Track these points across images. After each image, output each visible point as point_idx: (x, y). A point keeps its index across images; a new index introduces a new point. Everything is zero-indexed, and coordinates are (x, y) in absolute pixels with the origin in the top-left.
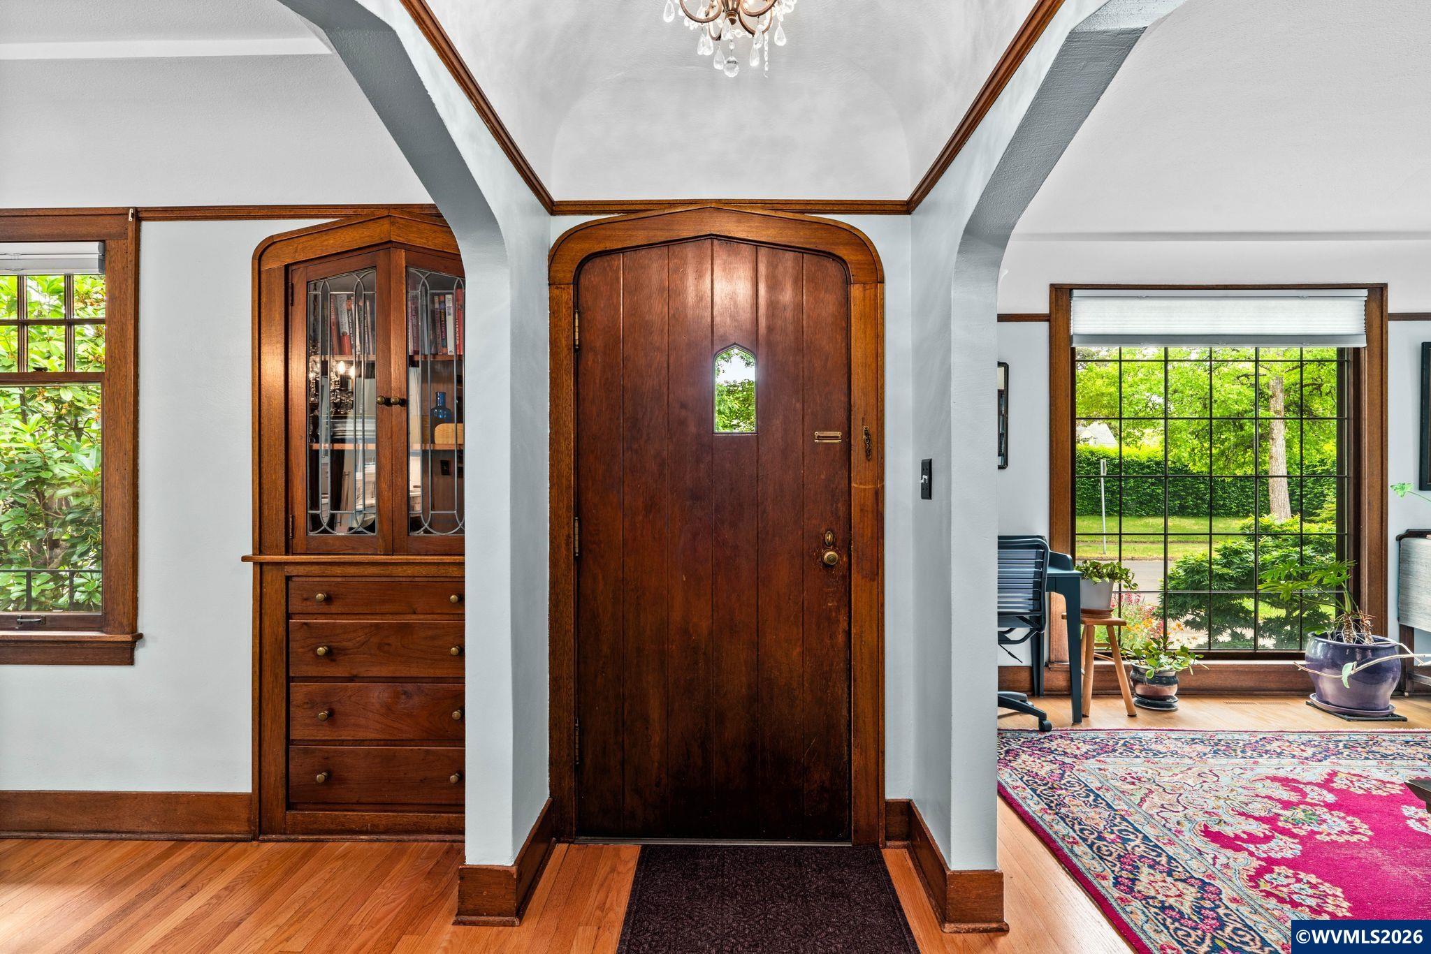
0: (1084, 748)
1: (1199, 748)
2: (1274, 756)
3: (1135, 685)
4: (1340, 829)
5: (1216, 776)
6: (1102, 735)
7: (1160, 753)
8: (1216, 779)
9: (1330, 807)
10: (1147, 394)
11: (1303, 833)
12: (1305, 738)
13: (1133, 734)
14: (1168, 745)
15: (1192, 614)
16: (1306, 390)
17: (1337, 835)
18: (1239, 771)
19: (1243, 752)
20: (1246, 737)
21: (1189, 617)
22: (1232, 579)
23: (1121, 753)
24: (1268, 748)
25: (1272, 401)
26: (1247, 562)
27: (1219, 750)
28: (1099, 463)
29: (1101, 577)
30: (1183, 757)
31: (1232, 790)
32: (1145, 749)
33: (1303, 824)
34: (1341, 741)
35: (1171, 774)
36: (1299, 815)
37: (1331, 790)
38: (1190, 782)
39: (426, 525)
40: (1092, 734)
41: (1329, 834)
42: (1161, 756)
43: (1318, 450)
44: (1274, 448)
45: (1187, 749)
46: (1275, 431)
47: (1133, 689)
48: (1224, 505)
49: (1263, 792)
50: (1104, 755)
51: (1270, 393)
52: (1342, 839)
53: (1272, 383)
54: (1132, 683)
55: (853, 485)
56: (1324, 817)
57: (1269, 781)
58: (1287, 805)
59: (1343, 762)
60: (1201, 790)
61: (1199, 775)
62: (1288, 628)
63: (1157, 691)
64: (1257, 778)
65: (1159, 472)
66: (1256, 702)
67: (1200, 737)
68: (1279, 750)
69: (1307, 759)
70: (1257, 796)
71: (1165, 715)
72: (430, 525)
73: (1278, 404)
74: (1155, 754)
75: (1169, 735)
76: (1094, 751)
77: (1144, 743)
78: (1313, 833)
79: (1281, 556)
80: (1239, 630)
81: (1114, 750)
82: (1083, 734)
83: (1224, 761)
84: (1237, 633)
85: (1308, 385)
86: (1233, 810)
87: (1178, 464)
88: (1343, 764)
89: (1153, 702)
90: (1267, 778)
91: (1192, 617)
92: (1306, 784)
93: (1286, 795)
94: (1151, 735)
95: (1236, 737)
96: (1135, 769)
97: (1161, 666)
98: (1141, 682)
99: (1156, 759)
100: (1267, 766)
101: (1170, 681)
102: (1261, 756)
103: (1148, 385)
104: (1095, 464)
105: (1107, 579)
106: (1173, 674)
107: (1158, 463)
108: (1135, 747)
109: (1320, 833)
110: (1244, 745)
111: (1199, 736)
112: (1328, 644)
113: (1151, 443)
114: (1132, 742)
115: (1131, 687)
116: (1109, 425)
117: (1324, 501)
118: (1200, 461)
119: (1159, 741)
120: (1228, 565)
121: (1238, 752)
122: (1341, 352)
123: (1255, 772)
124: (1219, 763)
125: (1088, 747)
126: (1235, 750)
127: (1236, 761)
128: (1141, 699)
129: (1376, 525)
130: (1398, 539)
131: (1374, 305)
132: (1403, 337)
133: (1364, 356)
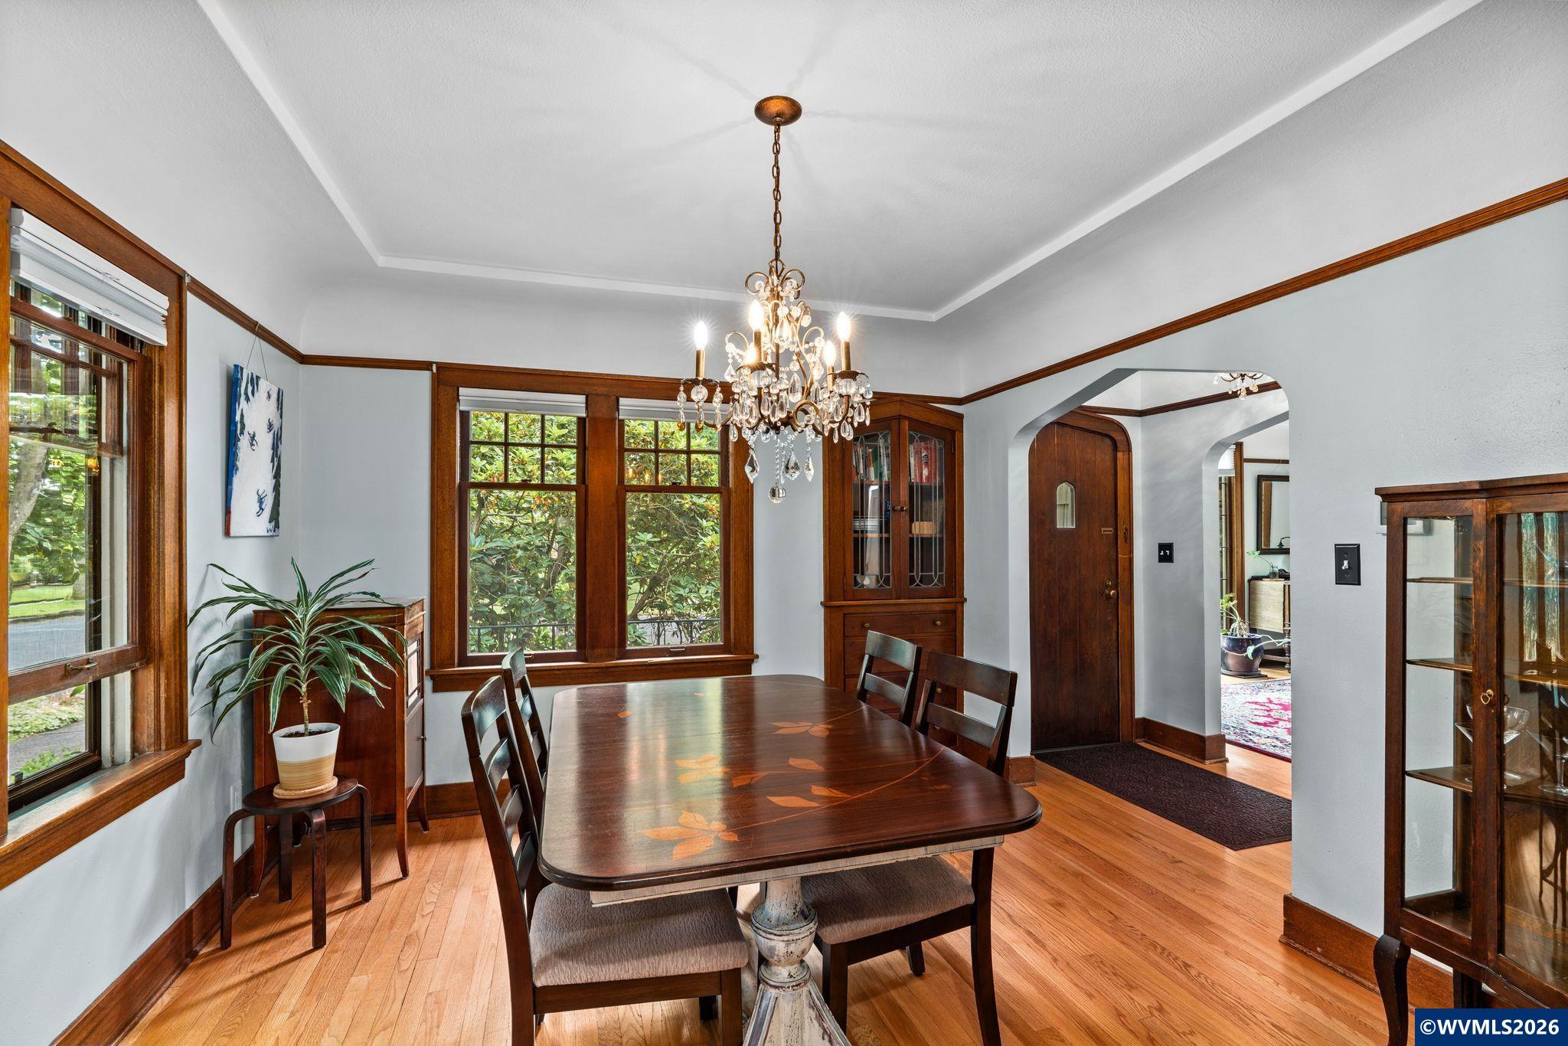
39: (918, 581)
55: (1120, 556)
72: (920, 581)
122: (1221, 479)
129: (1240, 574)
130: (1249, 581)
131: (1238, 453)
132: (1251, 472)
133: (1234, 481)
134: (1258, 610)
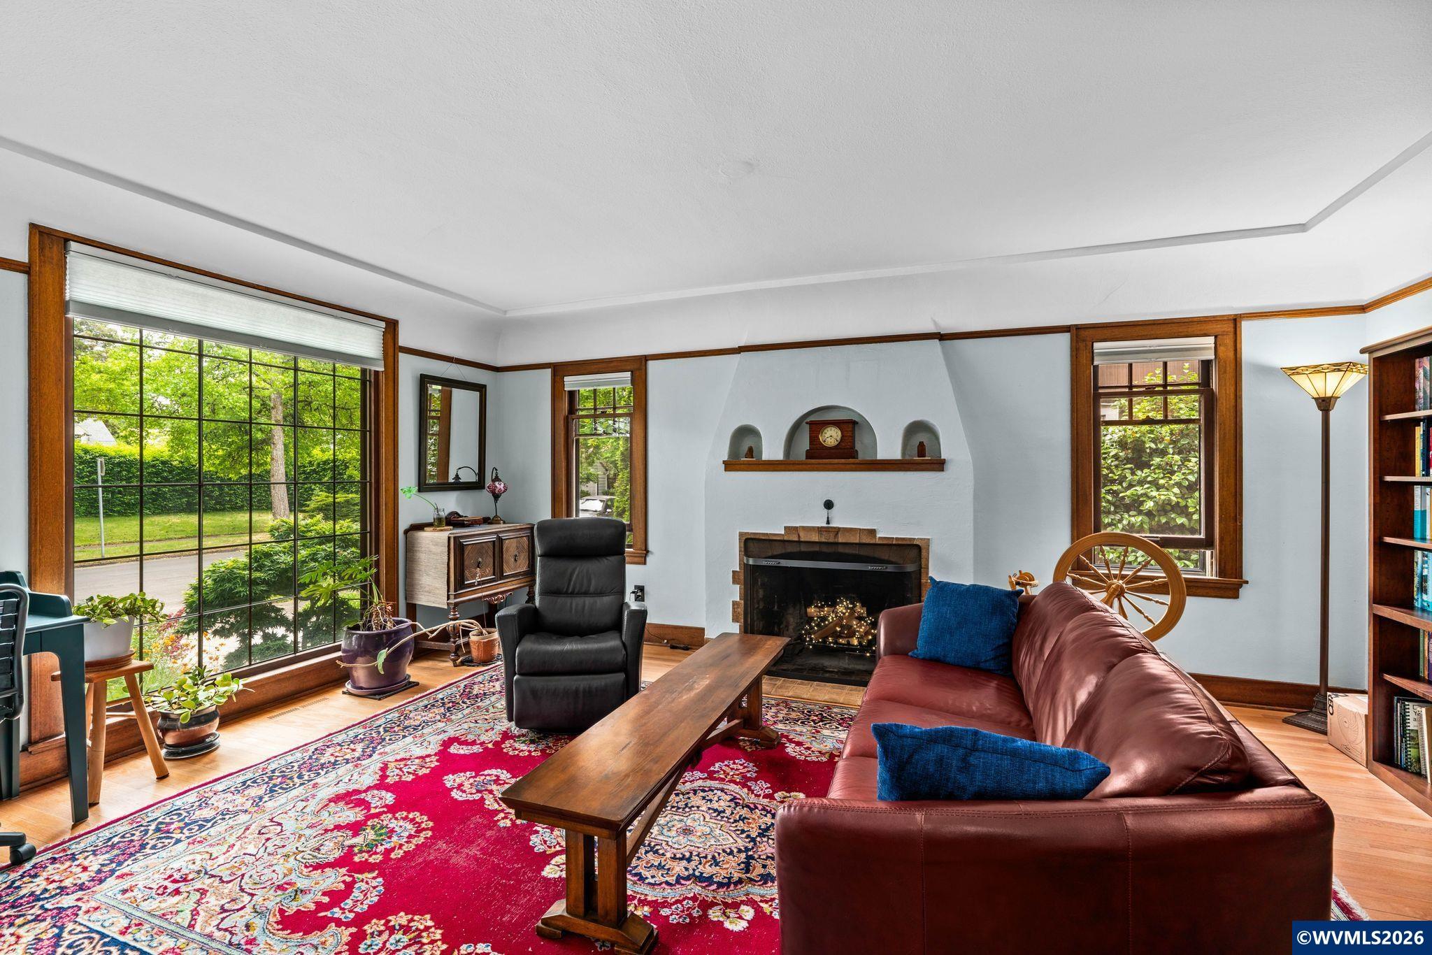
0: (94, 864)
1: (254, 792)
2: (330, 769)
3: (164, 735)
4: (407, 834)
5: (280, 824)
6: (122, 828)
7: (208, 821)
8: (279, 828)
9: (392, 809)
10: (153, 395)
11: (378, 858)
12: (351, 733)
13: (168, 807)
14: (216, 804)
15: (221, 622)
16: (300, 406)
17: (407, 842)
18: (301, 805)
19: (300, 777)
20: (298, 755)
21: (218, 626)
22: (264, 582)
23: (154, 847)
24: (322, 761)
25: (273, 412)
26: (278, 563)
27: (275, 785)
28: (96, 462)
29: (115, 616)
30: (236, 814)
31: (300, 837)
32: (187, 824)
33: (377, 846)
34: (380, 726)
35: (224, 849)
36: (370, 835)
37: (388, 788)
38: (252, 850)
40: (106, 833)
41: (401, 846)
42: (209, 825)
43: (308, 454)
44: (275, 452)
45: (239, 799)
46: (276, 437)
47: (162, 742)
48: (230, 501)
49: (330, 822)
50: (129, 862)
51: (272, 405)
52: (412, 847)
53: (273, 396)
54: (160, 734)
56: (391, 826)
57: (332, 804)
58: (356, 828)
59: (388, 749)
60: (266, 855)
61: (260, 833)
62: (314, 619)
63: (194, 733)
64: (320, 806)
65: (165, 471)
66: (297, 706)
67: (251, 776)
68: (332, 759)
69: (359, 759)
70: (326, 831)
71: (206, 760)
73: (278, 415)
74: (201, 826)
75: (214, 789)
76: (112, 861)
77: (185, 814)
78: (388, 852)
79: (310, 555)
80: (270, 631)
81: (143, 846)
82: (92, 838)
83: (282, 799)
84: (268, 633)
85: (301, 401)
86: (306, 867)
87: (186, 465)
88: (389, 751)
89: (188, 748)
90: (330, 800)
91: (220, 625)
92: (365, 791)
93: (351, 815)
94: (192, 798)
95: (290, 759)
96: (176, 865)
97: (200, 704)
98: (173, 729)
99: (203, 834)
100: (328, 785)
101: (209, 718)
102: (319, 774)
103: (155, 386)
104: (89, 462)
105: (126, 618)
106: (213, 708)
107: (164, 463)
108: (173, 827)
109: (393, 849)
110: (299, 767)
111: (249, 775)
112: (361, 635)
113: (155, 442)
114: (167, 820)
115: (158, 738)
116: (106, 422)
117: (312, 494)
118: (207, 461)
119: (203, 803)
120: (260, 568)
121: (296, 780)
122: (364, 372)
123: (317, 799)
124: (278, 803)
125: (102, 858)
126: (291, 778)
127: (294, 793)
128: (172, 750)
129: (391, 523)
130: (406, 532)
131: (389, 336)
132: (409, 368)
133: (382, 379)
134: (417, 576)
